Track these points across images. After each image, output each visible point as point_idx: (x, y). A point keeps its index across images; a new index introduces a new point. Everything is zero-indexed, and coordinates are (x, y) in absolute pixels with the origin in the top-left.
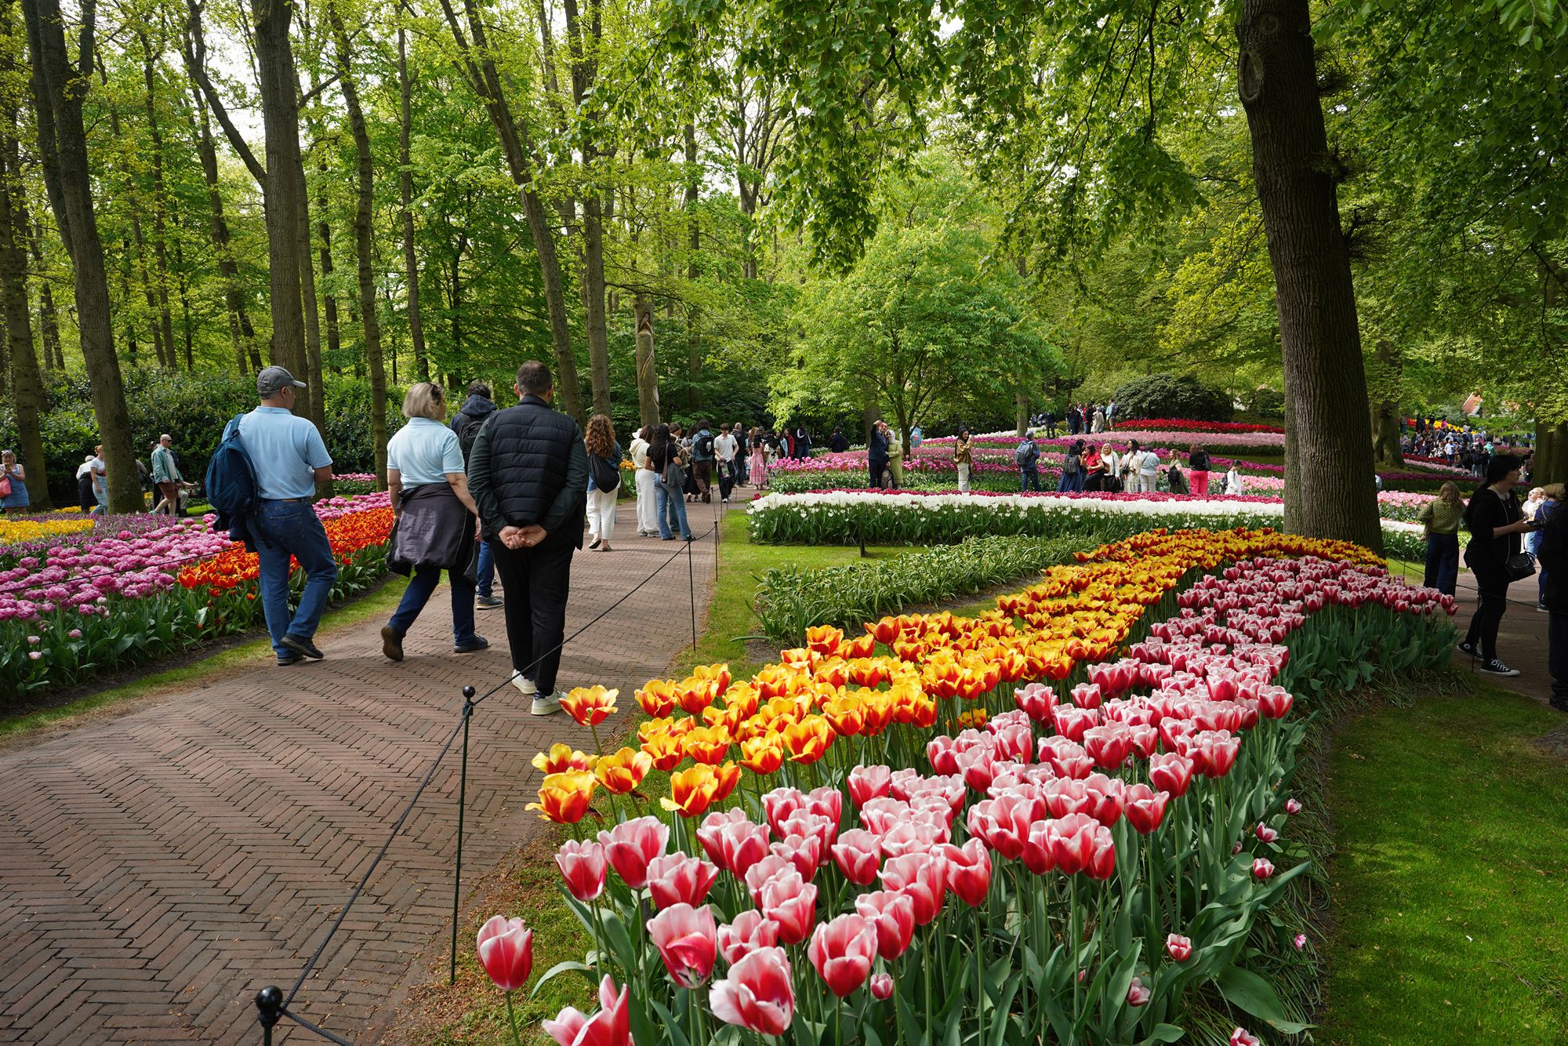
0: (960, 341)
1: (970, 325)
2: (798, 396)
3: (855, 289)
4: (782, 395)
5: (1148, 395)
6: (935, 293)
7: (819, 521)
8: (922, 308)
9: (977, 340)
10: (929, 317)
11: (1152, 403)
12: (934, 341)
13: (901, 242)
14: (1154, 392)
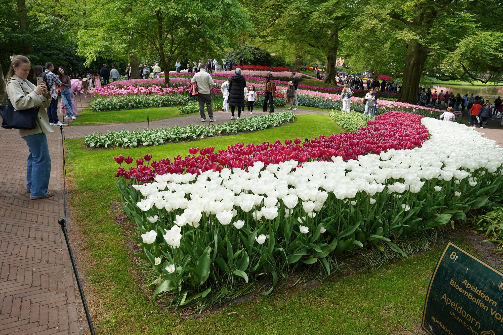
5: (244, 55)
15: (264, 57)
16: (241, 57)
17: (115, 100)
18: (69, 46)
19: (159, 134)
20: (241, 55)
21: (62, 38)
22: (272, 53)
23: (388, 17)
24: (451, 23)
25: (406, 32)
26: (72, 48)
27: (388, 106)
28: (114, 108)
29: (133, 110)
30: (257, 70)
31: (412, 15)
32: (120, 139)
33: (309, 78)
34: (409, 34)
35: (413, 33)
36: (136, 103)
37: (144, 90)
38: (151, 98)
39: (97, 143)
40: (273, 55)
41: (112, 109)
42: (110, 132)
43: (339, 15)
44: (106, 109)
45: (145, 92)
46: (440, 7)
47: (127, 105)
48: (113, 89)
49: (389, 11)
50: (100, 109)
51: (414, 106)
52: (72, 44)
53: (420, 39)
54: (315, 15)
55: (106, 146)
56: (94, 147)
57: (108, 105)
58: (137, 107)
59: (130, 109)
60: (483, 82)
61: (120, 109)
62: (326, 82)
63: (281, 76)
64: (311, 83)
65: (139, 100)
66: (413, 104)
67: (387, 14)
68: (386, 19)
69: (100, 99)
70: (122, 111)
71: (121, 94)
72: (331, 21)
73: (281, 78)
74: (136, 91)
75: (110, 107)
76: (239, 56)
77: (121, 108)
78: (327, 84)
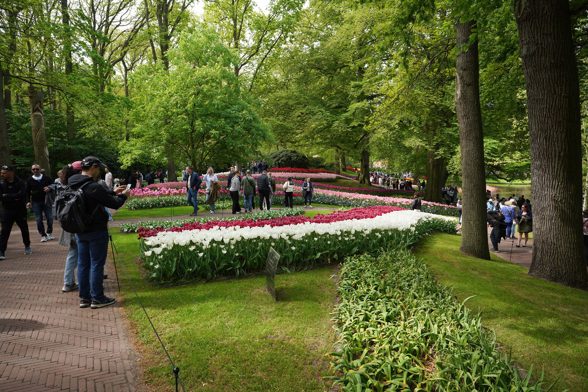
0: (229, 128)
1: (233, 120)
2: (137, 153)
3: (171, 96)
4: (126, 153)
5: (281, 158)
6: (215, 102)
7: (213, 257)
8: (207, 110)
9: (238, 128)
10: (212, 115)
11: (282, 161)
12: (215, 129)
13: (196, 73)
14: (283, 156)
15: (301, 159)
16: (278, 160)
17: (148, 199)
18: (110, 153)
19: (177, 223)
20: (277, 158)
21: (105, 145)
22: (313, 155)
23: (397, 126)
24: (450, 132)
25: (413, 139)
26: (113, 154)
27: (403, 203)
28: (147, 207)
29: (164, 209)
30: (293, 172)
31: (418, 126)
32: (147, 227)
33: (346, 179)
34: (416, 141)
35: (420, 140)
36: (167, 202)
37: (175, 191)
38: (181, 198)
39: (129, 229)
40: (315, 156)
41: (145, 208)
42: (140, 222)
43: (356, 125)
44: (140, 207)
45: (175, 193)
46: (441, 119)
47: (159, 204)
48: (147, 190)
49: (397, 121)
50: (135, 207)
51: (429, 203)
52: (113, 150)
53: (426, 145)
54: (336, 123)
55: (136, 231)
56: (127, 232)
57: (142, 204)
58: (168, 206)
59: (161, 207)
60: (508, 181)
61: (152, 207)
62: (361, 182)
63: (315, 177)
64: (345, 184)
65: (170, 200)
66: (429, 201)
67: (396, 124)
68: (395, 128)
69: (136, 200)
70: (154, 209)
71: (154, 195)
72: (349, 130)
73: (315, 179)
74: (167, 192)
75: (144, 206)
76: (276, 159)
77: (154, 206)
78: (362, 184)
